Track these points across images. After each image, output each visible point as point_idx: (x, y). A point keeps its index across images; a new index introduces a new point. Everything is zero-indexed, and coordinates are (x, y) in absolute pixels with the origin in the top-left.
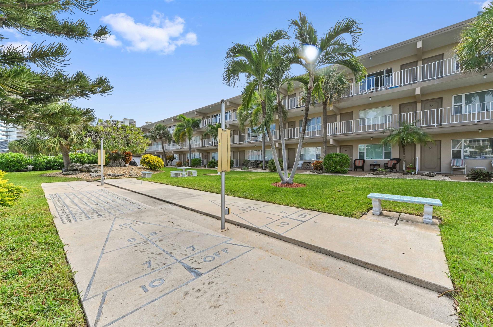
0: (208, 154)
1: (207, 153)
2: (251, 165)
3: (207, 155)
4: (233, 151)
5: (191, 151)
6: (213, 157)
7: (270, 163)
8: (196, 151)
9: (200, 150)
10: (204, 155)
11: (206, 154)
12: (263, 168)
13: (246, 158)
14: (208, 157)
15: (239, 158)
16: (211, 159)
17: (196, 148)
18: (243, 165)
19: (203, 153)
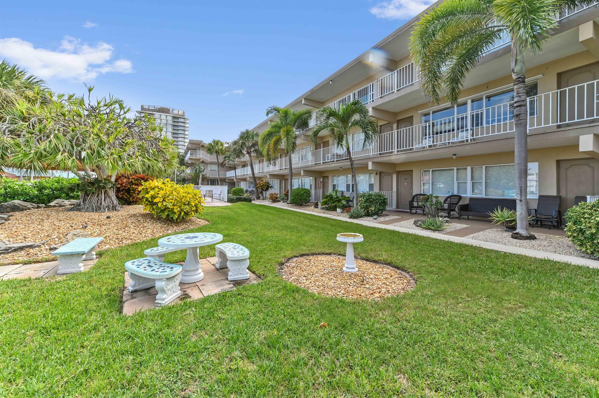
0: (326, 180)
1: (324, 177)
3: (323, 182)
4: (380, 173)
5: (292, 174)
6: (334, 186)
8: (302, 174)
9: (309, 172)
10: (318, 181)
11: (321, 180)
14: (324, 186)
15: (395, 189)
16: (330, 191)
17: (301, 168)
19: (316, 178)
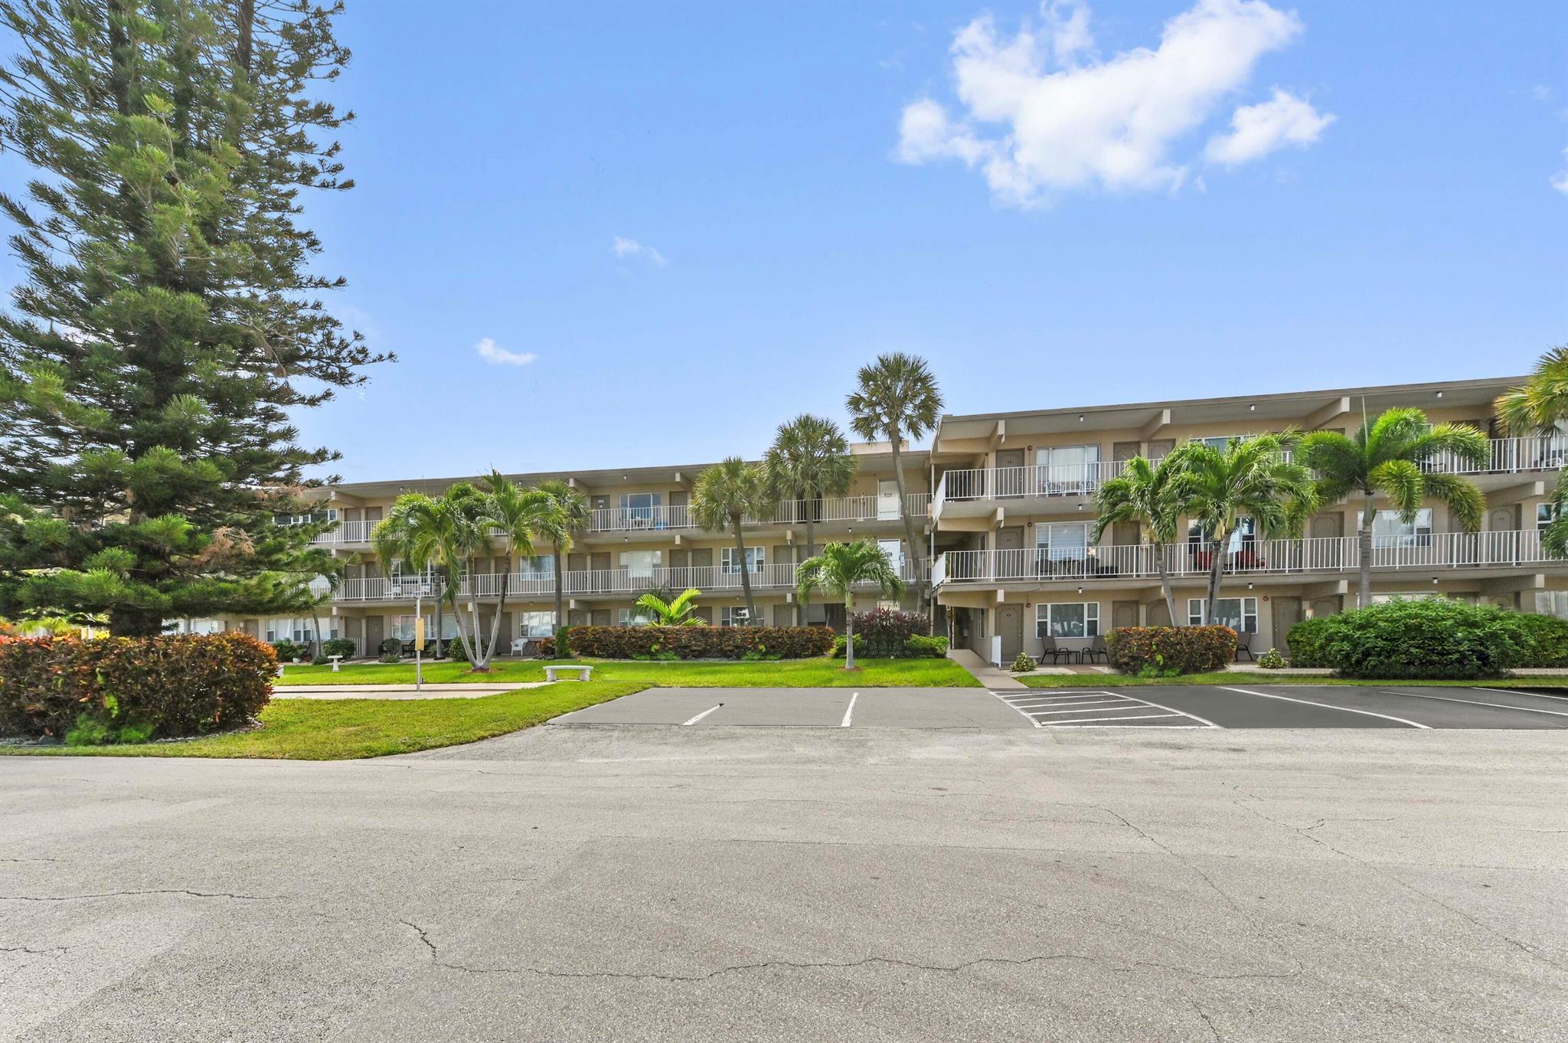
2: (404, 652)
4: (346, 618)
7: (453, 644)
12: (438, 656)
13: (386, 637)
15: (364, 635)
18: (381, 651)
